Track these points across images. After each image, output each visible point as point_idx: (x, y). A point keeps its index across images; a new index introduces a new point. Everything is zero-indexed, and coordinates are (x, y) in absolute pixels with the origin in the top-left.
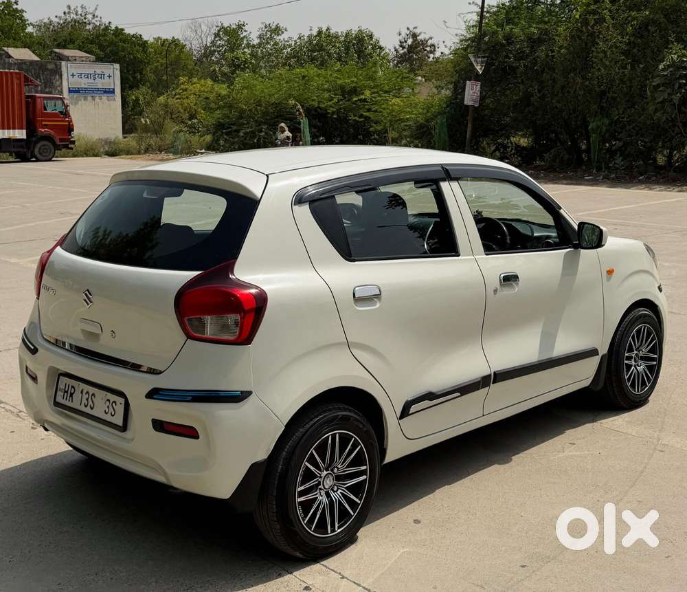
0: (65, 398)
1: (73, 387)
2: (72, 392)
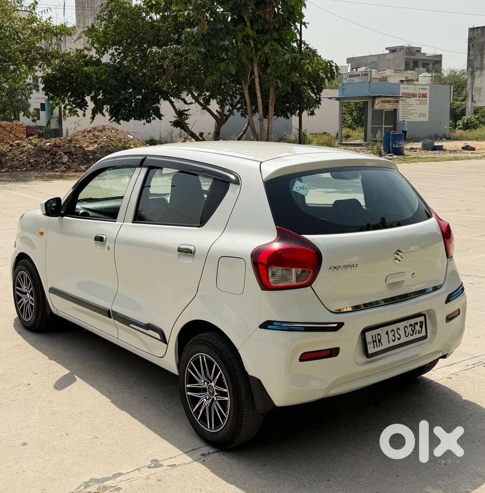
0: (375, 346)
1: (378, 334)
2: (379, 338)
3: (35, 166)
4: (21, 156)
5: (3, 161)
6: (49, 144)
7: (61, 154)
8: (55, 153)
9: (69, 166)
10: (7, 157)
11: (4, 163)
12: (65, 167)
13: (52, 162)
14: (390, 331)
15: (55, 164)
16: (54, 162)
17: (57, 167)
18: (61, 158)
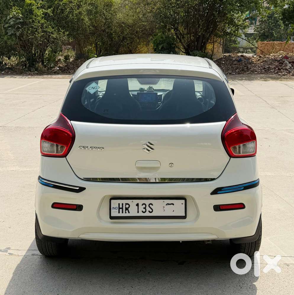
0: (121, 212)
1: (127, 204)
2: (127, 207)
3: (267, 71)
4: (261, 64)
5: (249, 67)
6: (281, 56)
7: (286, 63)
8: (283, 62)
9: (289, 71)
10: (253, 64)
11: (249, 68)
12: (286, 72)
13: (279, 68)
14: (142, 204)
15: (280, 70)
16: (280, 69)
17: (281, 72)
18: (286, 65)
